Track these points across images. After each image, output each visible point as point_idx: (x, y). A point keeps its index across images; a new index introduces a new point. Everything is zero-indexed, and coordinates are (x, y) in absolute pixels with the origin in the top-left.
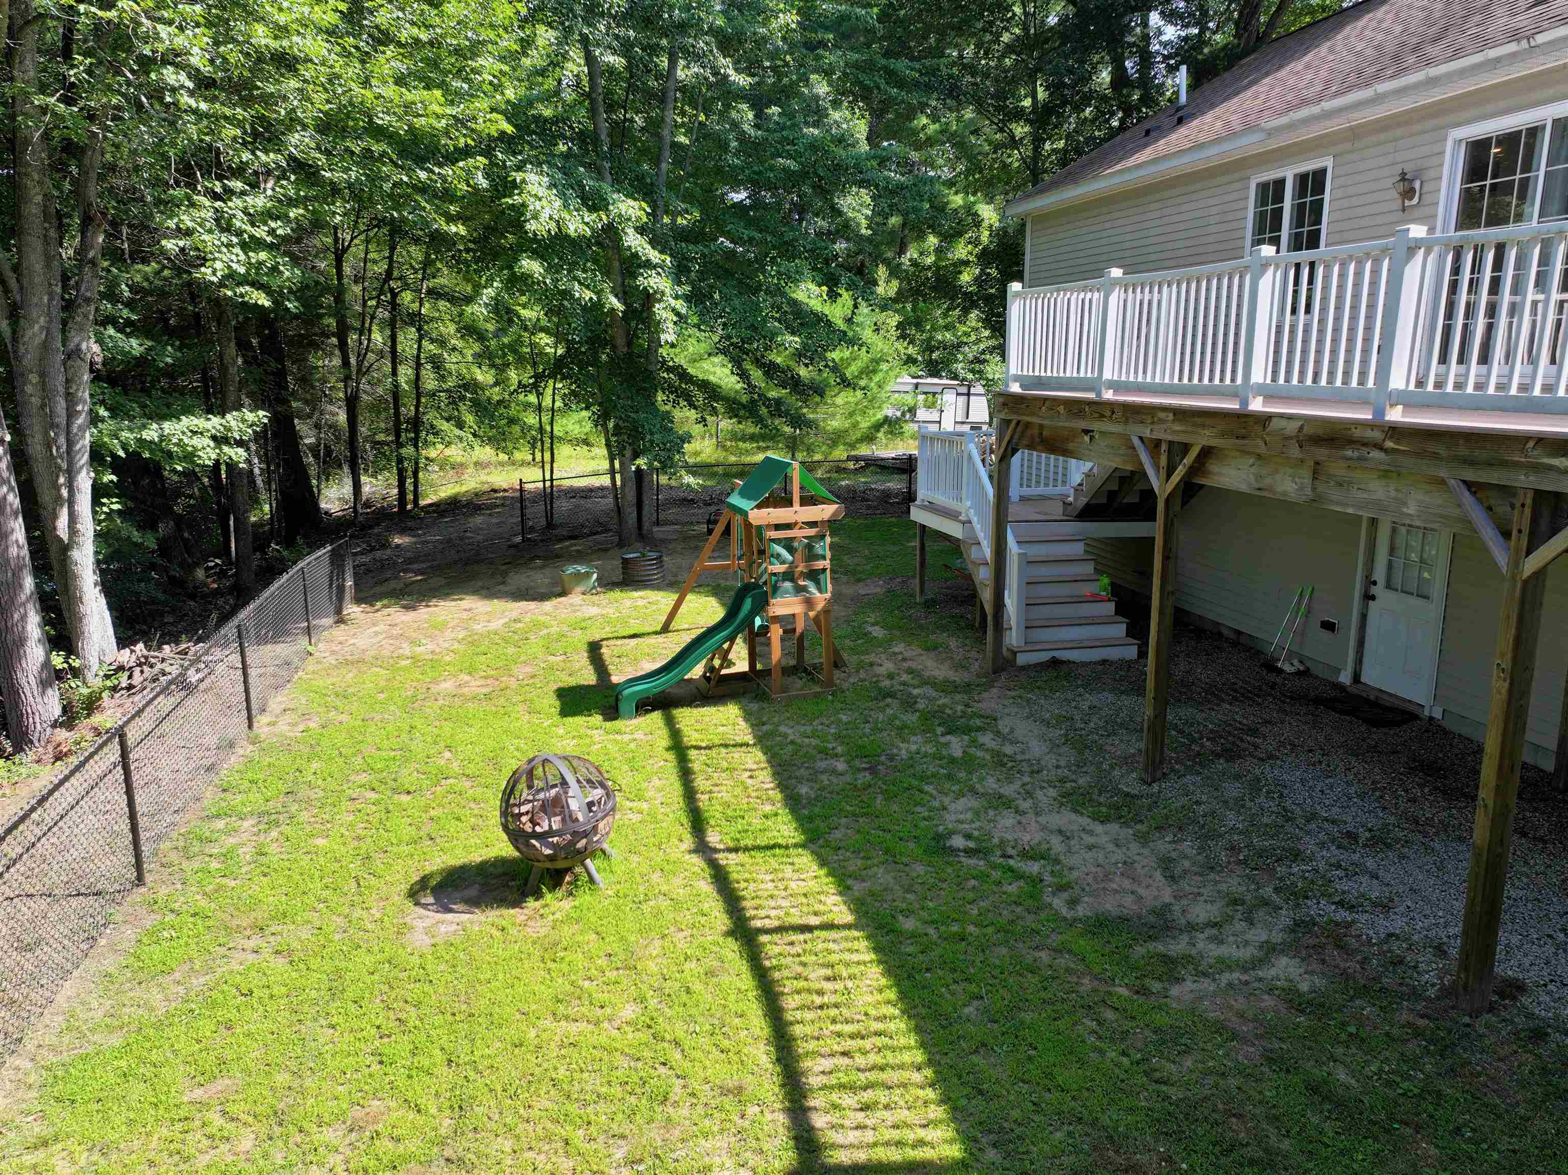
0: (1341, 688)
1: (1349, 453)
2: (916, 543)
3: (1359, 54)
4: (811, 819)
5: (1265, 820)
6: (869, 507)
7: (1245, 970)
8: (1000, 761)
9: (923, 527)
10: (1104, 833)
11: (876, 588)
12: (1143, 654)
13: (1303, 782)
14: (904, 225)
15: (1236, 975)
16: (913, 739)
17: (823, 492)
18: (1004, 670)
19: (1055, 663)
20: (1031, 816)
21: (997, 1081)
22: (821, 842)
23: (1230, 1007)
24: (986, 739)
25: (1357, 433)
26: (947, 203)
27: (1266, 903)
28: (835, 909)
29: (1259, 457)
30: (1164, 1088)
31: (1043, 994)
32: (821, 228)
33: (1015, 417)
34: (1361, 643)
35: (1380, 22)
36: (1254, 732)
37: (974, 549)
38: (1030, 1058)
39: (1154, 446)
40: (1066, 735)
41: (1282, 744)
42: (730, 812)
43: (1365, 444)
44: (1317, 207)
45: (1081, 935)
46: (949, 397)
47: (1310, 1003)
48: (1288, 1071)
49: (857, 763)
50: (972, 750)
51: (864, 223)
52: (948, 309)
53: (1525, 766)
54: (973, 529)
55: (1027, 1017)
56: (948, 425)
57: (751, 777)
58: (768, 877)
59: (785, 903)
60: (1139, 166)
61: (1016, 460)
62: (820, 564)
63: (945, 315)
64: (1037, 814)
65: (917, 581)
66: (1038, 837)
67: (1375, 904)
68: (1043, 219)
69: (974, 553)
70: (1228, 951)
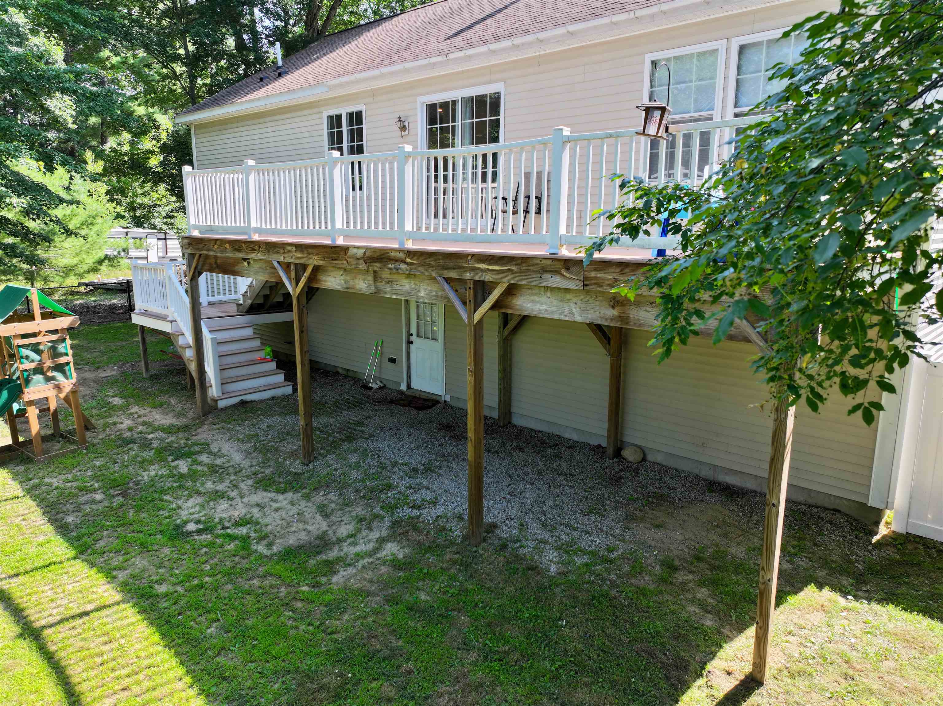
0: (402, 392)
1: (390, 266)
2: (139, 339)
3: (371, 50)
4: (79, 538)
5: (372, 471)
6: (100, 317)
7: (370, 556)
8: (214, 470)
9: (142, 327)
10: (283, 500)
11: (112, 372)
12: (295, 390)
13: (389, 446)
14: (102, 124)
15: (366, 560)
16: (153, 467)
17: (61, 308)
18: (210, 413)
19: (243, 403)
20: (238, 499)
21: (235, 668)
22: (89, 552)
23: (365, 579)
24: (204, 458)
25: (393, 254)
26: (134, 111)
27: (377, 516)
28: (106, 594)
29: (345, 270)
30: (334, 636)
31: (257, 606)
32: (34, 121)
33: (198, 252)
34: (409, 367)
35: (379, 35)
36: (360, 424)
37: (180, 337)
38: (254, 647)
39: (286, 266)
40: (255, 446)
41: (376, 428)
42: (7, 549)
43: (397, 261)
44: (360, 132)
45: (277, 563)
46: (152, 241)
47: (404, 564)
48: (397, 603)
49: (112, 491)
50: (194, 467)
51: (70, 120)
52: (144, 182)
53: (486, 418)
54: (178, 325)
55: (249, 622)
56: (153, 257)
57: (23, 520)
58: (47, 588)
59: (63, 602)
60: (258, 99)
61: (202, 279)
62: (62, 360)
63: (142, 187)
64: (242, 497)
65: (143, 363)
66: (244, 512)
67: (429, 503)
68: (202, 126)
69: (181, 341)
70: (361, 548)
